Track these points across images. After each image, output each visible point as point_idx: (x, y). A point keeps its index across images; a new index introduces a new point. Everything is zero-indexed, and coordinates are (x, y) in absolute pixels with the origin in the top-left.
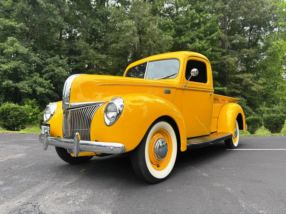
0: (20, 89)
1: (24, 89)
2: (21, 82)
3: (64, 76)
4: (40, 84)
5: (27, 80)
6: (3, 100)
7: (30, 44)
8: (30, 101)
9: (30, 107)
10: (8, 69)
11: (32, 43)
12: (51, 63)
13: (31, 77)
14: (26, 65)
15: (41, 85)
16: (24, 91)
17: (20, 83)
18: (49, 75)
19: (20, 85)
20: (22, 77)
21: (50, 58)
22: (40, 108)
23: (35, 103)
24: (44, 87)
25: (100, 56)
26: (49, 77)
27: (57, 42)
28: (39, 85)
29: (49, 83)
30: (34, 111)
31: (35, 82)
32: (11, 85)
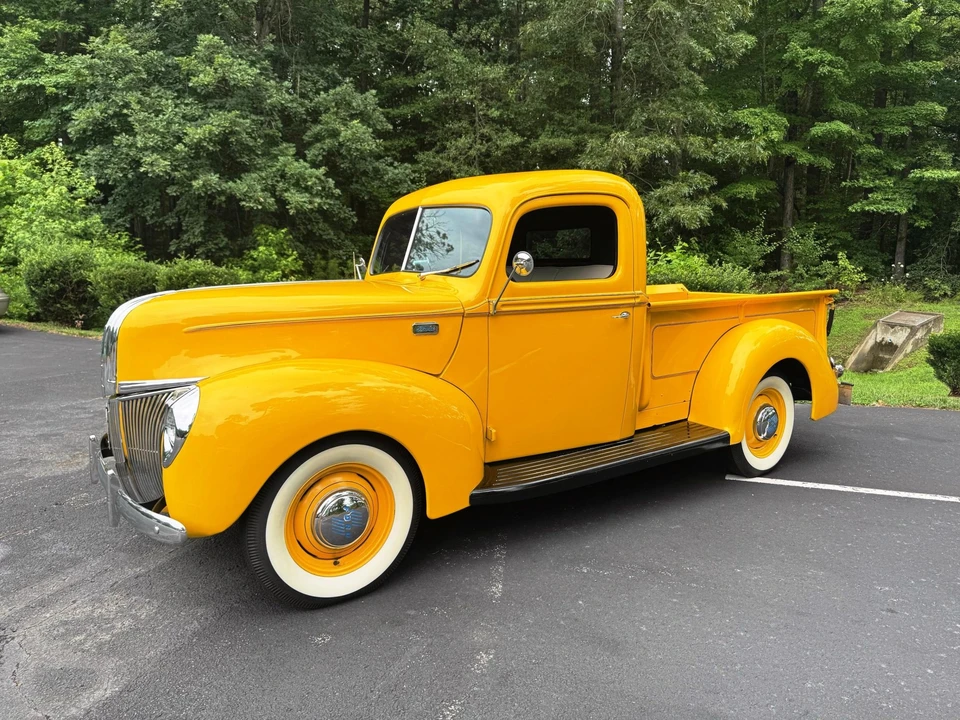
0: (240, 200)
1: (251, 197)
2: (243, 175)
3: (366, 150)
4: (298, 181)
5: (259, 169)
6: (201, 232)
7: (264, 50)
8: (272, 236)
9: (271, 255)
10: (205, 140)
11: (271, 47)
12: (327, 110)
14: (253, 121)
15: (299, 184)
16: (252, 205)
17: (240, 178)
18: (324, 150)
19: (239, 187)
20: (245, 159)
21: (326, 90)
22: (301, 256)
23: (287, 241)
24: (307, 189)
25: (483, 73)
26: (323, 156)
27: (347, 33)
28: (293, 185)
29: (323, 178)
30: (285, 265)
31: (283, 175)
32: (215, 188)
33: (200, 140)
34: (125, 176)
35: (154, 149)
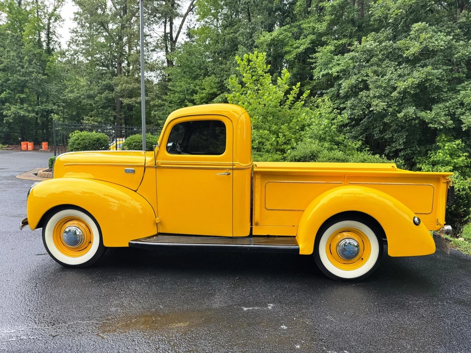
1: (435, 121)
2: (433, 107)
5: (445, 101)
7: (458, 23)
10: (408, 88)
11: (463, 20)
13: (455, 93)
14: (444, 70)
16: (436, 126)
17: (430, 109)
19: (428, 115)
20: (435, 95)
31: (462, 104)
32: (412, 116)
33: (406, 89)
34: (364, 113)
35: (379, 97)
